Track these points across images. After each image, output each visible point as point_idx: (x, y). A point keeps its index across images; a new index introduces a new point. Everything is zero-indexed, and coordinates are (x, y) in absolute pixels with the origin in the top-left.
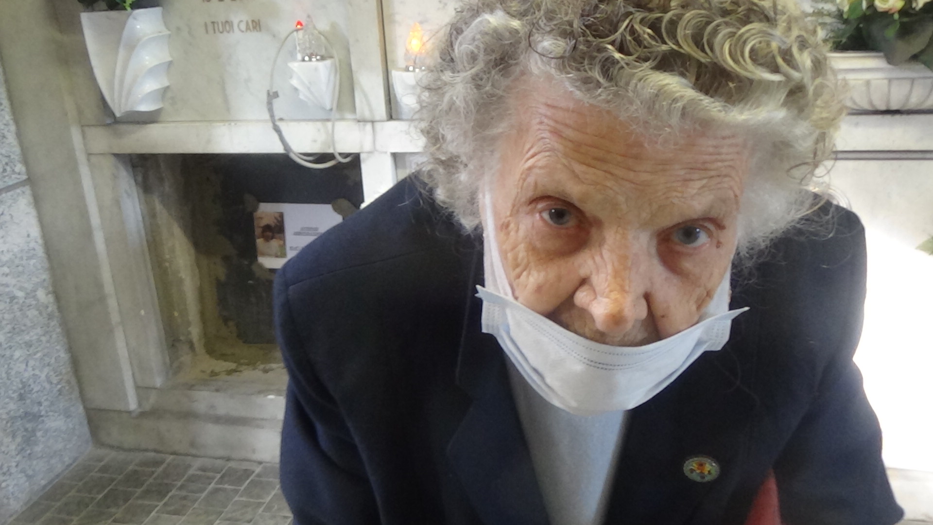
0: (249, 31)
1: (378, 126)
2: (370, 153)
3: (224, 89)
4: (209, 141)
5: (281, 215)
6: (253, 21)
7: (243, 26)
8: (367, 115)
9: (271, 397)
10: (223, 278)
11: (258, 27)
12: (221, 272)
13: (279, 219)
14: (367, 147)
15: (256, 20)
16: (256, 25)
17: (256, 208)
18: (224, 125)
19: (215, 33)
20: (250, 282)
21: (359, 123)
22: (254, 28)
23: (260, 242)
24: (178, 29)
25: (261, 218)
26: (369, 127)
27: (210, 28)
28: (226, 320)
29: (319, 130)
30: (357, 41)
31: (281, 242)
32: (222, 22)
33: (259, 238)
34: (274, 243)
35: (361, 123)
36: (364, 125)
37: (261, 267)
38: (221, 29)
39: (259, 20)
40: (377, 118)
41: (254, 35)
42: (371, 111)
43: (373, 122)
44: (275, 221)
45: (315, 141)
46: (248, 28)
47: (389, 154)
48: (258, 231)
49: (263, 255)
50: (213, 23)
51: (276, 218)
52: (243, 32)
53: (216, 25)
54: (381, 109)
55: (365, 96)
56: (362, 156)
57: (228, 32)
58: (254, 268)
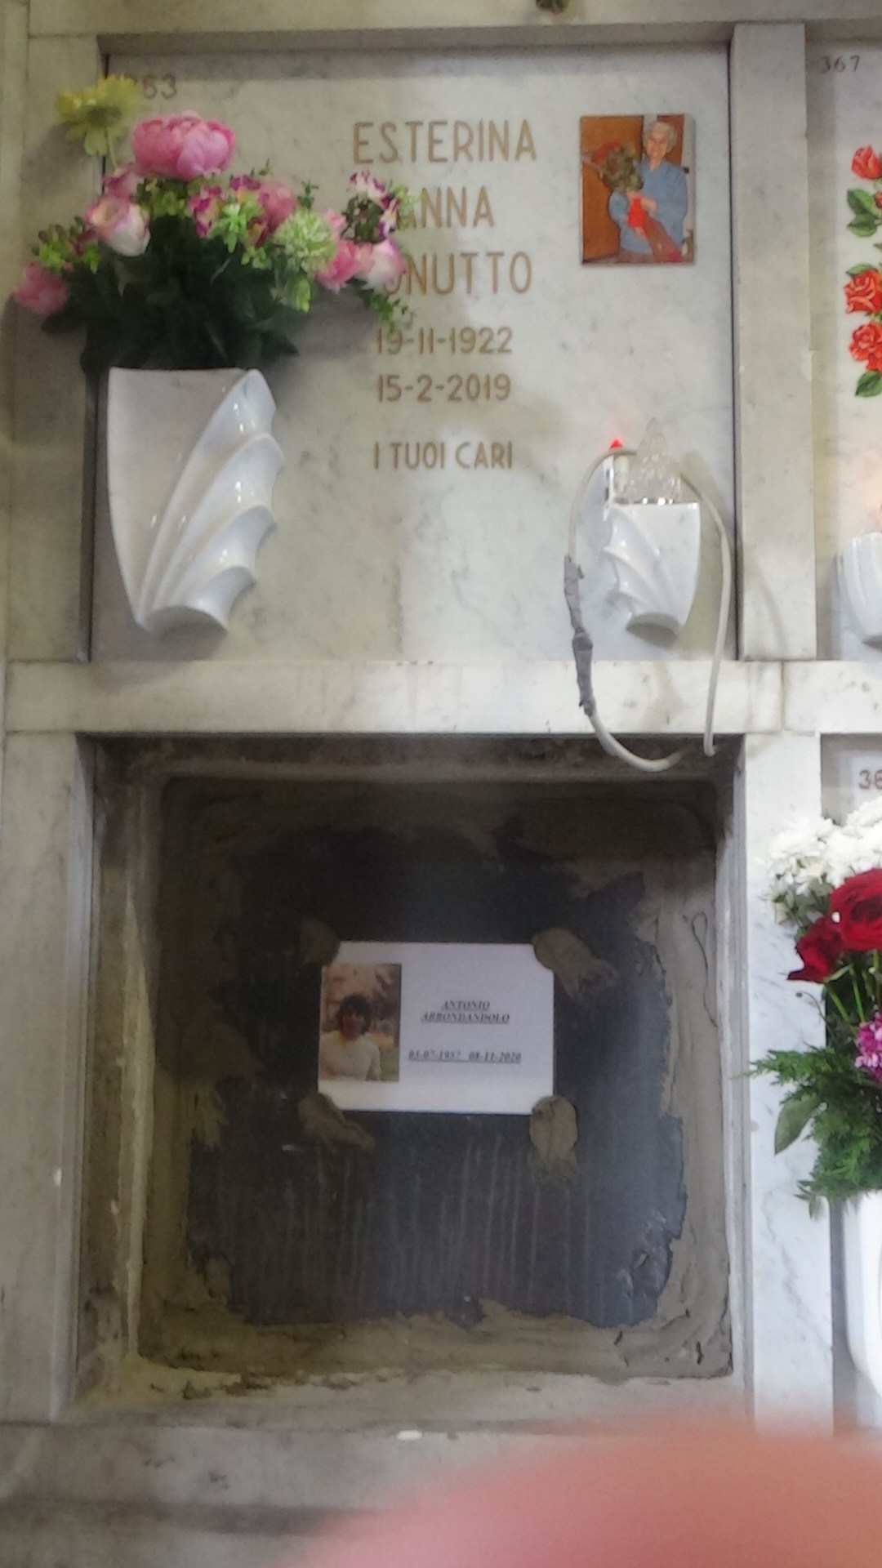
0: (481, 466)
1: (795, 669)
2: (771, 733)
3: (396, 594)
4: (351, 702)
5: (396, 972)
6: (495, 446)
7: (469, 455)
8: (771, 645)
9: (409, 1435)
10: (212, 1139)
11: (505, 460)
12: (210, 1122)
13: (389, 981)
14: (765, 718)
15: (505, 445)
16: (502, 455)
17: (332, 953)
18: (400, 664)
19: (396, 465)
20: (287, 1147)
21: (748, 664)
22: (497, 460)
23: (328, 1040)
24: (306, 456)
25: (339, 980)
26: (772, 673)
27: (387, 456)
28: (202, 1259)
29: (646, 679)
30: (762, 479)
31: (390, 1040)
32: (418, 445)
33: (328, 1030)
34: (368, 1044)
35: (755, 665)
36: (761, 669)
37: (324, 1103)
38: (413, 459)
39: (510, 446)
40: (796, 652)
41: (495, 477)
42: (781, 635)
43: (783, 661)
44: (379, 987)
45: (632, 705)
46: (480, 460)
47: (818, 736)
48: (327, 1012)
49: (333, 1073)
50: (396, 446)
51: (379, 978)
52: (465, 466)
53: (402, 451)
54: (803, 632)
55: (770, 600)
56: (749, 743)
57: (430, 467)
58: (307, 1108)
